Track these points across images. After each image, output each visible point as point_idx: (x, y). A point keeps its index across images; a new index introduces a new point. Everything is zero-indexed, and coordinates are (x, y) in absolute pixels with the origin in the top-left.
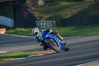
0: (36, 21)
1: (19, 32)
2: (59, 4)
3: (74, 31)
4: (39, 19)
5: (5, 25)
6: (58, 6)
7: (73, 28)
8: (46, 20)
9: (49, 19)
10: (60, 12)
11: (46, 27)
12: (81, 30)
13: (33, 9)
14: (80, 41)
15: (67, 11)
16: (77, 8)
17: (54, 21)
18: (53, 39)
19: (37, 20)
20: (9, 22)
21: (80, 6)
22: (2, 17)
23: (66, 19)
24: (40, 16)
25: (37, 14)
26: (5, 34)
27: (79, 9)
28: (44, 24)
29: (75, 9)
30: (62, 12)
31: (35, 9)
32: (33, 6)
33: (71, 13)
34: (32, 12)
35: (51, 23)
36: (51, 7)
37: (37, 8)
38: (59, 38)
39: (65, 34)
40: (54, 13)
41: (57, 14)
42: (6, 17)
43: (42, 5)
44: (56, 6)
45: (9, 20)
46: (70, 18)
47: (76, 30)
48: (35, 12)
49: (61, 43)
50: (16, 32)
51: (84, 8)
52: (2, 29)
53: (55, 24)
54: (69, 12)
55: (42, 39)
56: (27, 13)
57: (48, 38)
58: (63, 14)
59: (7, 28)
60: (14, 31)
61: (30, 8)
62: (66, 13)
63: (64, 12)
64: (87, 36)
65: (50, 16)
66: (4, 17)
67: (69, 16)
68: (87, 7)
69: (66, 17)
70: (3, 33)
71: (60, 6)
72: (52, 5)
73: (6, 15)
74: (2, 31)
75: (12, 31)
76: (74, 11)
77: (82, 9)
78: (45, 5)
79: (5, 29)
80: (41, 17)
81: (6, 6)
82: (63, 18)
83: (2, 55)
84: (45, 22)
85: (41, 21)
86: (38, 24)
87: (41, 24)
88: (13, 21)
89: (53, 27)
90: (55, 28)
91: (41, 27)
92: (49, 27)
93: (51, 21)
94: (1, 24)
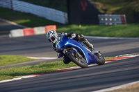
0: (99, 15)
1: (75, 30)
4: (102, 12)
5: (55, 20)
8: (113, 14)
9: (117, 12)
10: (132, 3)
11: (113, 24)
17: (124, 16)
18: (76, 48)
19: (101, 14)
20: (61, 16)
22: (51, 9)
24: (104, 8)
25: (99, 6)
28: (111, 19)
30: (135, 2)
34: (93, 3)
35: (120, 18)
40: (124, 4)
41: (128, 6)
42: (56, 9)
45: (61, 13)
48: (97, 3)
50: (71, 30)
53: (125, 19)
56: (86, 4)
58: (136, 5)
59: (59, 25)
60: (68, 29)
63: (137, 3)
65: (118, 8)
66: (54, 10)
80: (106, 10)
84: (111, 17)
85: (106, 15)
86: (102, 19)
87: (106, 19)
88: (66, 15)
89: (123, 23)
90: (126, 25)
91: (106, 24)
92: (118, 24)
93: (119, 16)
94: (50, 19)
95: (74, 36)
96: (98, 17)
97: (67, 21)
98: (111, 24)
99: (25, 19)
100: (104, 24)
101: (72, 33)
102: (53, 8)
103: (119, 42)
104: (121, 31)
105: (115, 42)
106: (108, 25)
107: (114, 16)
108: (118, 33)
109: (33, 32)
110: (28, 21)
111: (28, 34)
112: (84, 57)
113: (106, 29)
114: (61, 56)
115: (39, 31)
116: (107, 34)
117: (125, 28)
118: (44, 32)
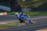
0: (22, 9)
1: (13, 14)
2: (32, 1)
3: (40, 14)
6: (32, 2)
7: (39, 12)
8: (26, 8)
9: (28, 8)
12: (43, 13)
13: (20, 3)
14: (43, 18)
16: (41, 3)
17: (30, 9)
18: (25, 18)
19: (22, 8)
21: (42, 2)
22: (5, 7)
23: (36, 8)
24: (23, 6)
25: (22, 6)
26: (7, 15)
27: (42, 3)
29: (40, 3)
30: (34, 4)
31: (21, 3)
32: (20, 2)
33: (38, 5)
34: (19, 5)
36: (28, 2)
37: (22, 3)
38: (28, 17)
39: (35, 15)
40: (30, 5)
41: (32, 6)
42: (7, 7)
43: (24, 1)
44: (31, 2)
45: (9, 8)
46: (37, 7)
47: (40, 13)
48: (21, 5)
49: (29, 20)
50: (12, 14)
51: (44, 2)
52: (5, 12)
53: (30, 10)
54: (37, 5)
55: (20, 18)
56: (17, 5)
57: (23, 17)
59: (8, 12)
60: (11, 13)
61: (19, 3)
62: (36, 5)
64: (46, 16)
65: (28, 6)
66: (6, 7)
68: (46, 2)
69: (35, 7)
70: (6, 14)
71: (33, 2)
72: (29, 1)
73: (7, 6)
74: (5, 13)
75: (10, 13)
76: (39, 4)
77: (43, 3)
78: (26, 1)
79: (6, 13)
80: (24, 7)
81: (7, 2)
82: (34, 7)
85: (24, 9)
86: (23, 10)
87: (24, 10)
88: (10, 9)
89: (30, 11)
90: (31, 12)
91: (24, 12)
92: (28, 12)
94: (5, 10)
96: (21, 9)
102: (6, 6)
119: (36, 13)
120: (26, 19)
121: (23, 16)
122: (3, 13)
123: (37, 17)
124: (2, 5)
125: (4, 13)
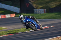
0: (34, 9)
3: (58, 16)
4: (35, 8)
5: (15, 12)
7: (57, 14)
8: (40, 9)
10: (49, 4)
11: (40, 13)
13: (32, 2)
15: (53, 3)
16: (59, 2)
17: (45, 9)
19: (35, 9)
20: (17, 10)
22: (13, 7)
23: (52, 8)
24: (36, 6)
25: (34, 5)
28: (39, 11)
29: (58, 2)
30: (50, 4)
31: (34, 2)
33: (55, 4)
34: (31, 4)
35: (43, 11)
36: (43, 1)
37: (35, 1)
39: (52, 17)
40: (45, 4)
41: (47, 5)
47: (58, 14)
48: (33, 4)
53: (46, 11)
54: (54, 4)
55: (25, 22)
56: (28, 4)
58: (50, 5)
62: (52, 4)
63: (51, 4)
66: (14, 7)
67: (54, 6)
69: (52, 7)
70: (13, 16)
76: (57, 3)
79: (15, 14)
80: (37, 7)
82: (50, 7)
83: (13, 30)
84: (39, 10)
85: (37, 9)
86: (35, 11)
87: (37, 11)
88: (20, 9)
89: (45, 13)
90: (46, 14)
91: (37, 13)
92: (42, 13)
93: (43, 9)
94: (12, 11)
95: (31, 17)
96: (33, 10)
97: (20, 12)
98: (39, 13)
99: (2, 11)
100: (36, 13)
101: (30, 16)
102: (14, 6)
103: (43, 21)
104: (44, 16)
105: (41, 21)
106: (38, 14)
107: (41, 9)
108: (43, 17)
109: (5, 16)
110: (3, 12)
111: (3, 17)
112: (35, 26)
113: (37, 15)
114: (25, 26)
115: (8, 16)
116: (38, 18)
117: (46, 15)
118: (10, 17)
119: (53, 15)
120: (33, 23)
121: (29, 19)
122: (10, 15)
123: (54, 19)
124: (9, 5)
125: (12, 14)
